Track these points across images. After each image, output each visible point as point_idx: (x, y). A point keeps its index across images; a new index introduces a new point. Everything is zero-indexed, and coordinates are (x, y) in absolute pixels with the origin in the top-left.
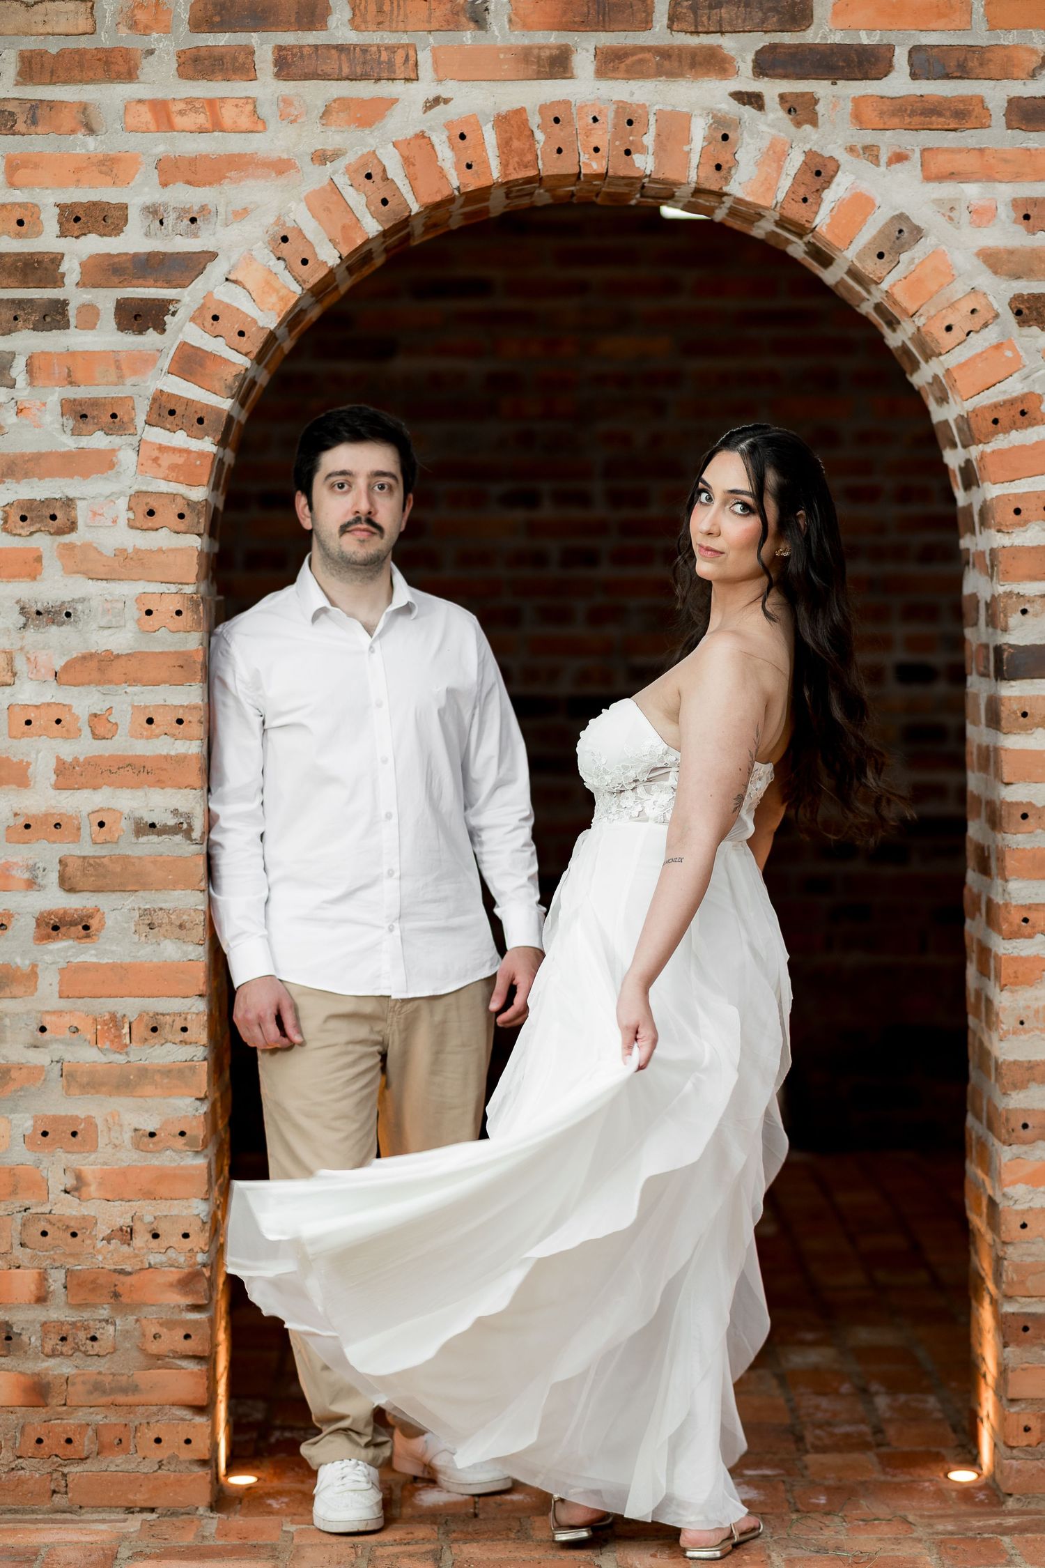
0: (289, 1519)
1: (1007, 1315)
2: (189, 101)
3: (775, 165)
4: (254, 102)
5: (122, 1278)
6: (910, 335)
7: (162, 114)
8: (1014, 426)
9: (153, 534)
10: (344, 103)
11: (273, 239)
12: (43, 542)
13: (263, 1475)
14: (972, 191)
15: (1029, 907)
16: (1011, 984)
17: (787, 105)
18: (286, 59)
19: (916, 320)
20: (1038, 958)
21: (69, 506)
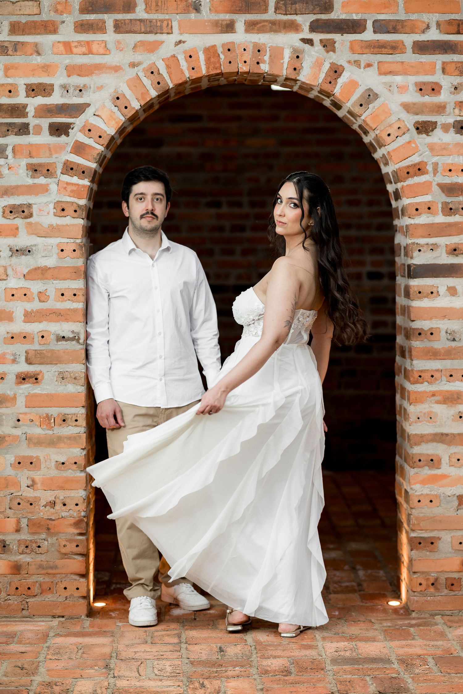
0: (119, 621)
1: (412, 537)
2: (79, 42)
3: (318, 68)
4: (106, 42)
5: (51, 522)
6: (373, 138)
7: (68, 47)
8: (415, 175)
9: (64, 218)
10: (142, 43)
11: (113, 98)
12: (19, 222)
13: (108, 603)
14: (398, 79)
15: (421, 371)
16: (414, 402)
17: (323, 44)
18: (118, 25)
19: (376, 131)
20: (425, 392)
21: (29, 207)
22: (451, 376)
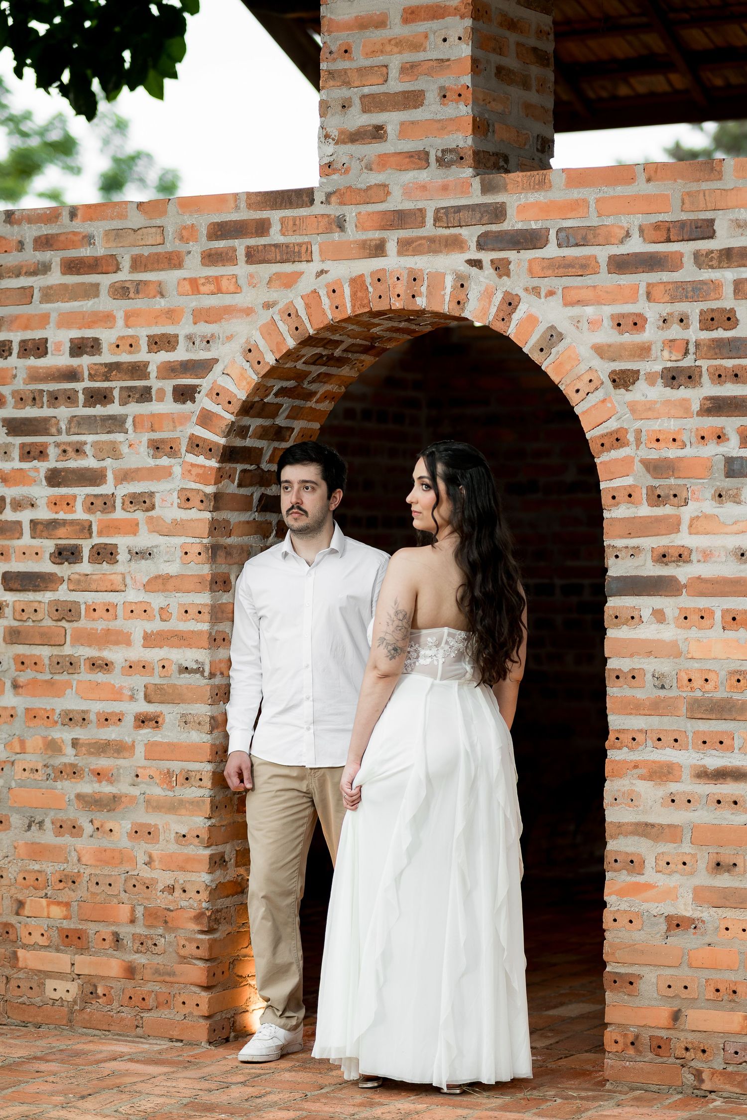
2: (207, 278)
3: (487, 300)
4: (236, 277)
5: (169, 913)
7: (195, 285)
8: (612, 447)
9: (188, 511)
10: (278, 276)
11: (244, 351)
12: (140, 516)
14: (589, 311)
15: (619, 731)
16: (610, 776)
17: (495, 266)
18: (250, 253)
19: (560, 386)
20: (625, 761)
21: (151, 496)
22: (659, 739)
